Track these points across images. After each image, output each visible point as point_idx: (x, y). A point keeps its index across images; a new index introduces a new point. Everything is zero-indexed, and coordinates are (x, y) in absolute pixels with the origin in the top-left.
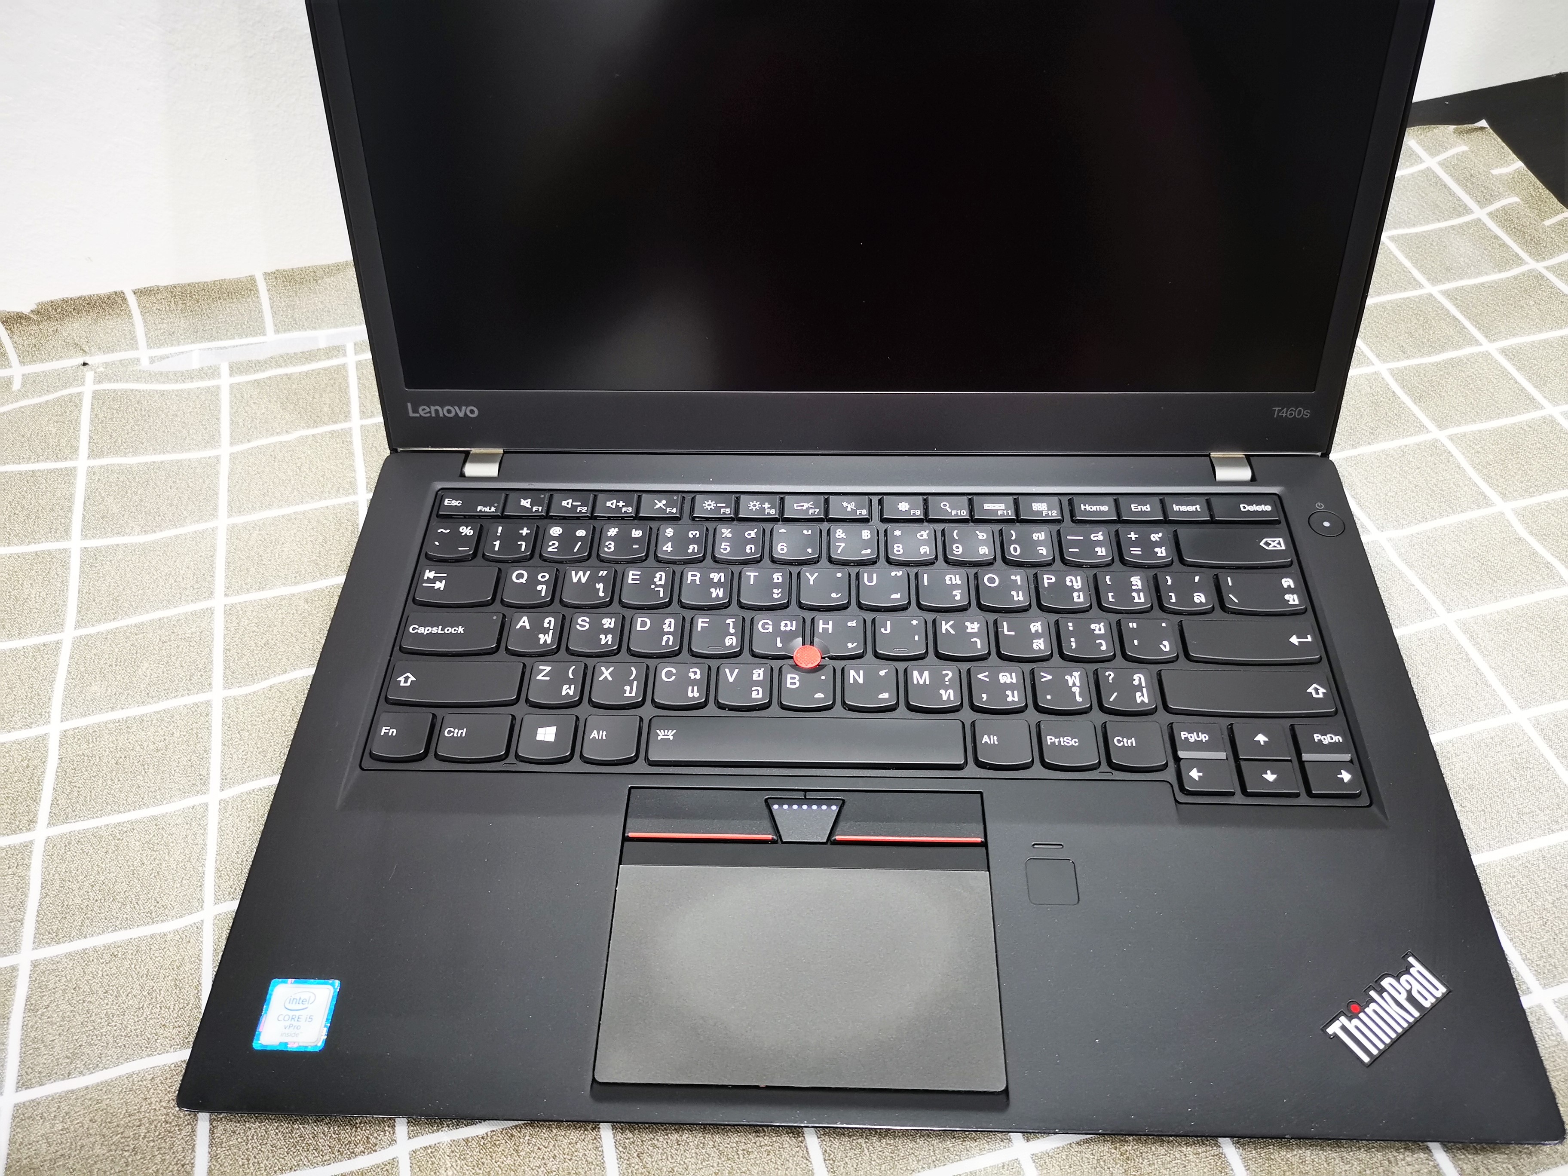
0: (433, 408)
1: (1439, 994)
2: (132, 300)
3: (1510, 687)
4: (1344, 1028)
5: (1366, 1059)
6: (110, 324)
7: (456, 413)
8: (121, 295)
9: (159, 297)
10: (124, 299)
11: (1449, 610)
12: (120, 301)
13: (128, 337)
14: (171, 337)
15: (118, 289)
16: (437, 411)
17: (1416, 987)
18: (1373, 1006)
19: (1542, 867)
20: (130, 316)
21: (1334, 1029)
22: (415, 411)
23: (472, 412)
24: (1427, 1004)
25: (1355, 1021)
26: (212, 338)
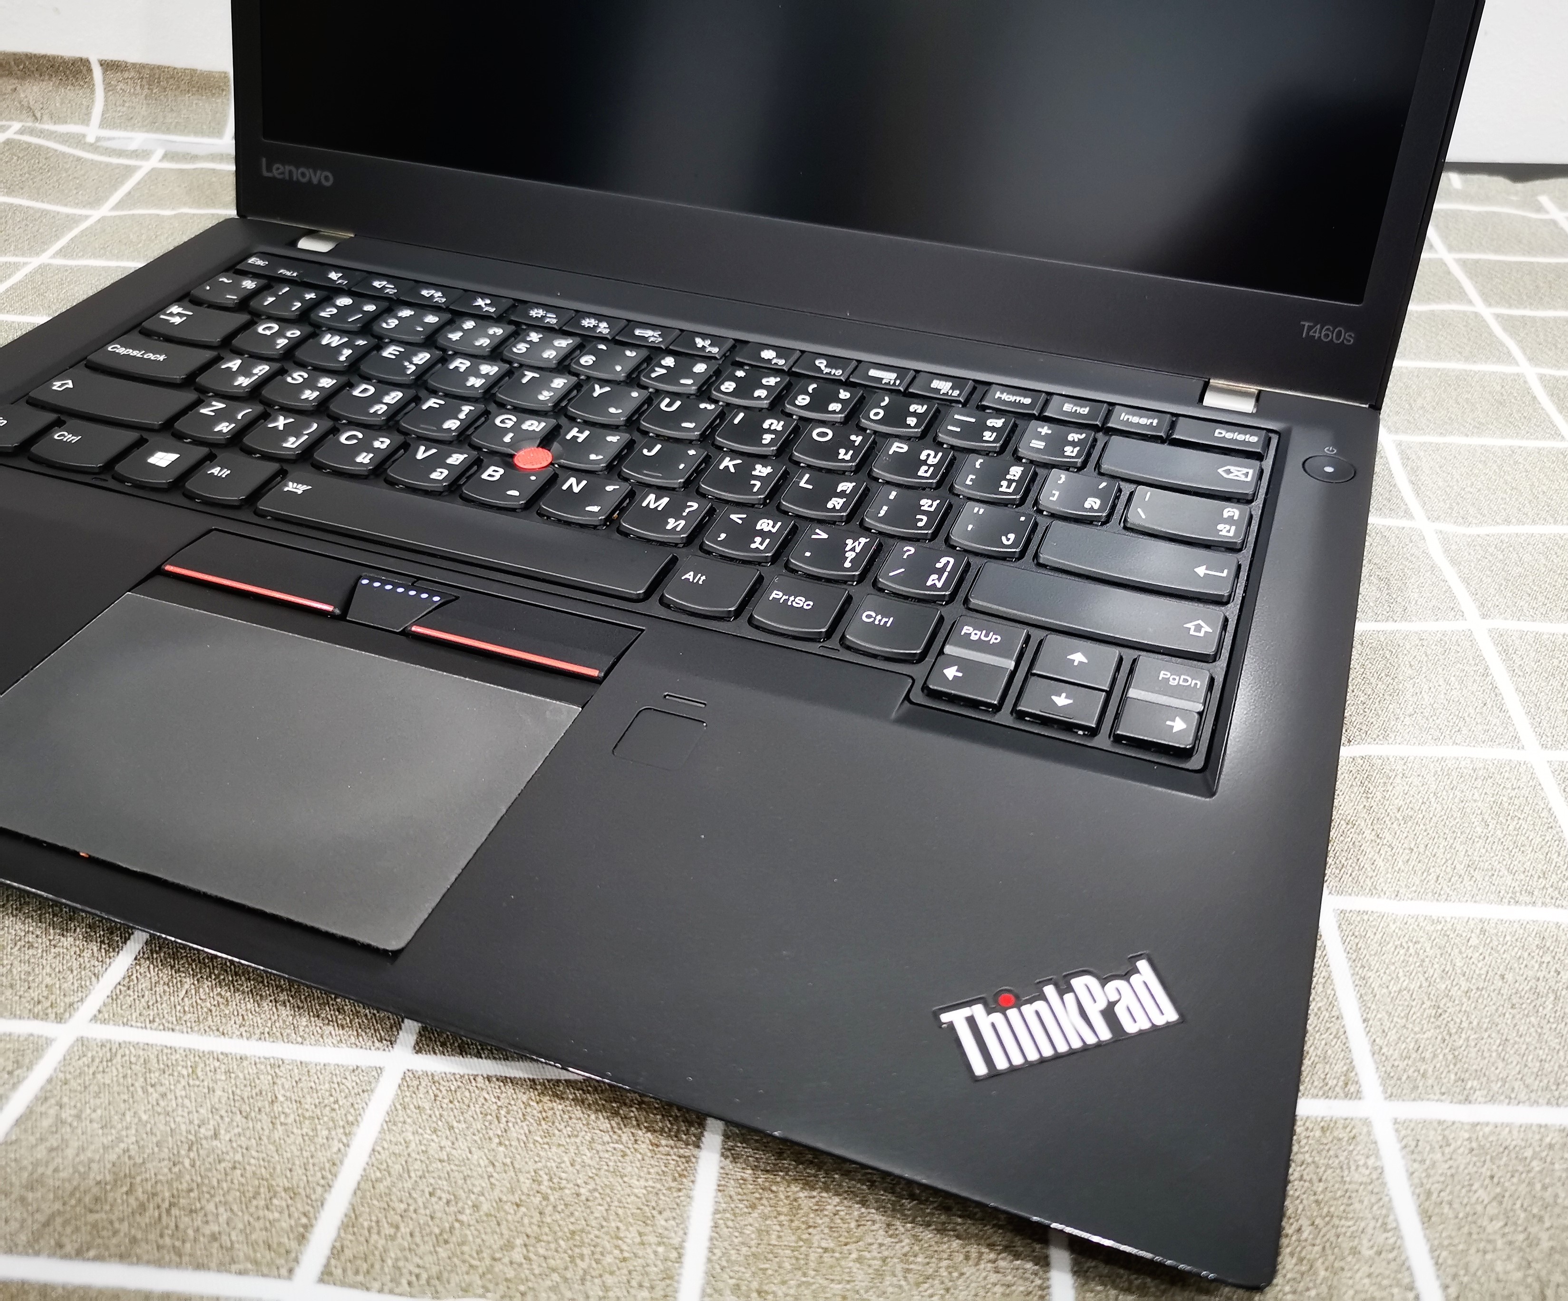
0: (288, 168)
1: (1160, 1021)
2: (97, 73)
3: (1537, 719)
4: (971, 1021)
5: (980, 1068)
6: (71, 93)
7: (310, 178)
8: (84, 63)
9: (126, 75)
10: (90, 70)
11: (1484, 616)
12: (84, 72)
13: (84, 111)
14: (128, 122)
15: (84, 55)
16: (290, 172)
17: (1128, 999)
18: (1039, 1005)
19: (1474, 941)
20: (93, 91)
21: (956, 1018)
22: (269, 169)
23: (326, 178)
24: (1130, 1028)
25: (997, 1017)
26: (168, 131)
